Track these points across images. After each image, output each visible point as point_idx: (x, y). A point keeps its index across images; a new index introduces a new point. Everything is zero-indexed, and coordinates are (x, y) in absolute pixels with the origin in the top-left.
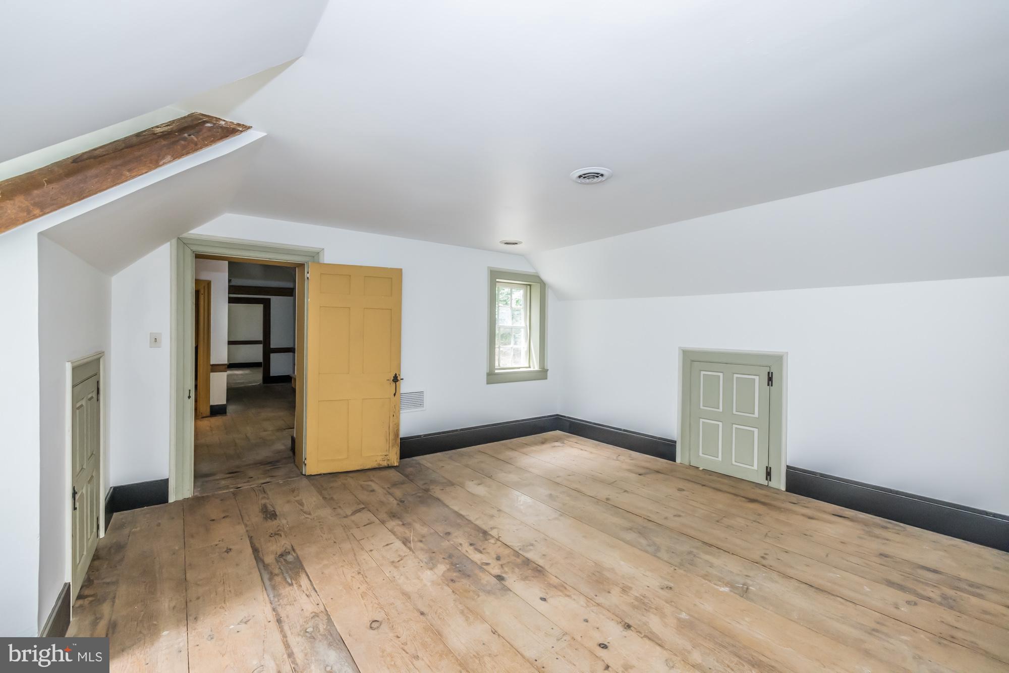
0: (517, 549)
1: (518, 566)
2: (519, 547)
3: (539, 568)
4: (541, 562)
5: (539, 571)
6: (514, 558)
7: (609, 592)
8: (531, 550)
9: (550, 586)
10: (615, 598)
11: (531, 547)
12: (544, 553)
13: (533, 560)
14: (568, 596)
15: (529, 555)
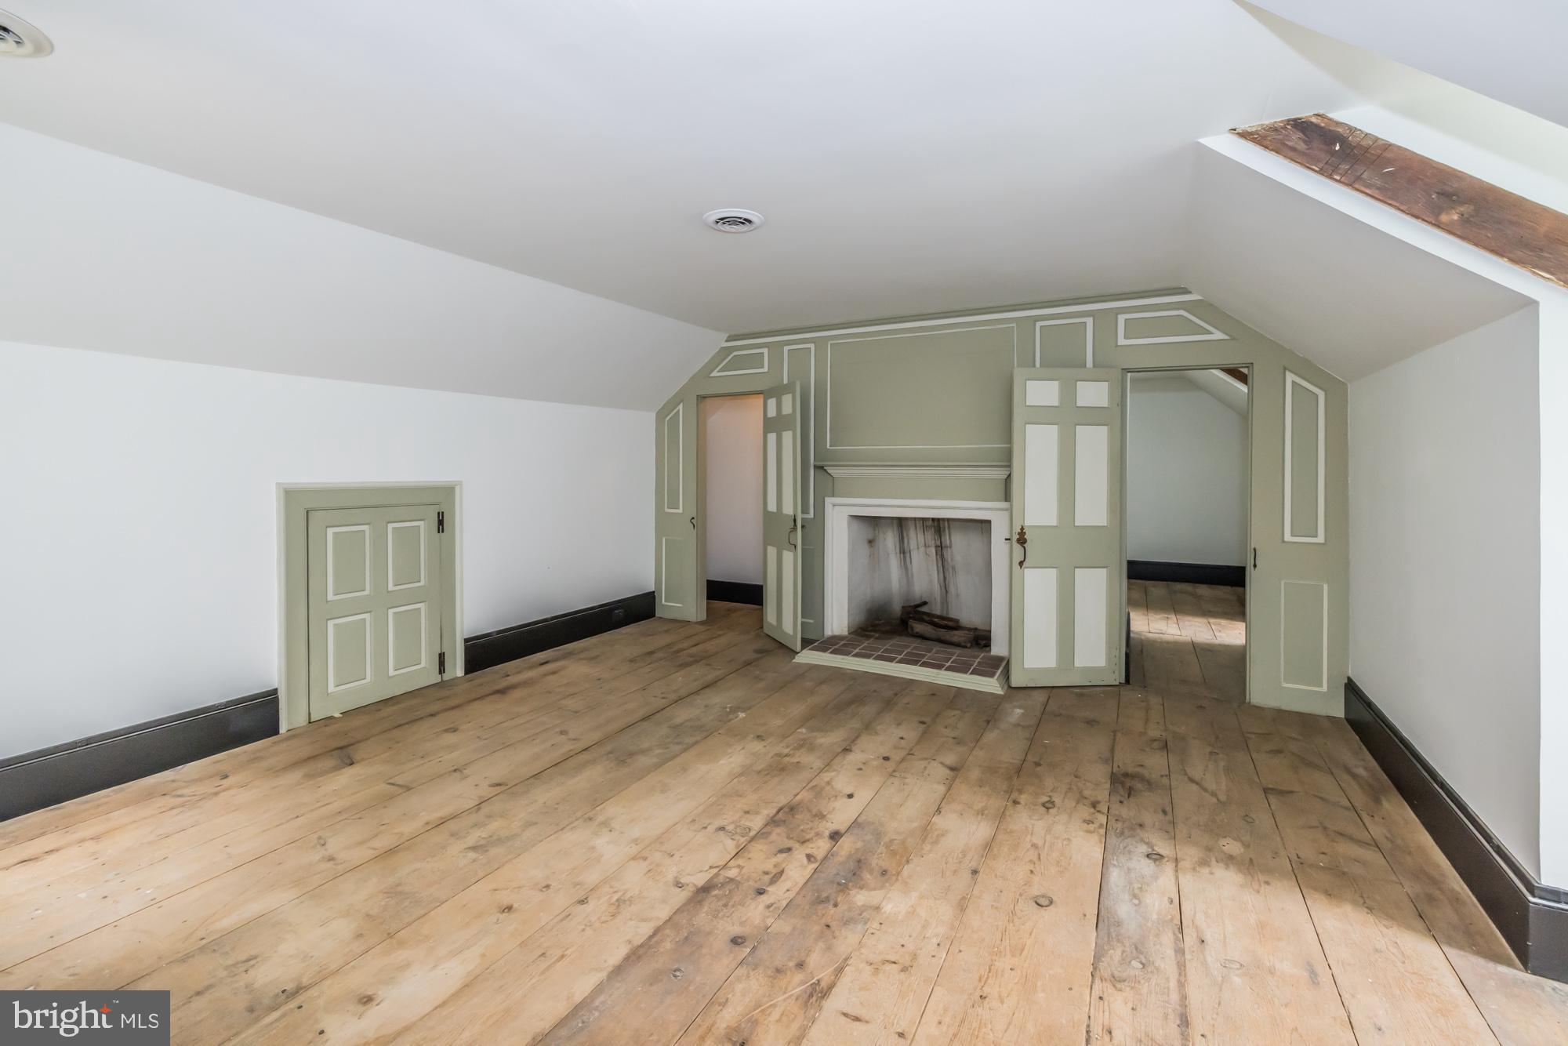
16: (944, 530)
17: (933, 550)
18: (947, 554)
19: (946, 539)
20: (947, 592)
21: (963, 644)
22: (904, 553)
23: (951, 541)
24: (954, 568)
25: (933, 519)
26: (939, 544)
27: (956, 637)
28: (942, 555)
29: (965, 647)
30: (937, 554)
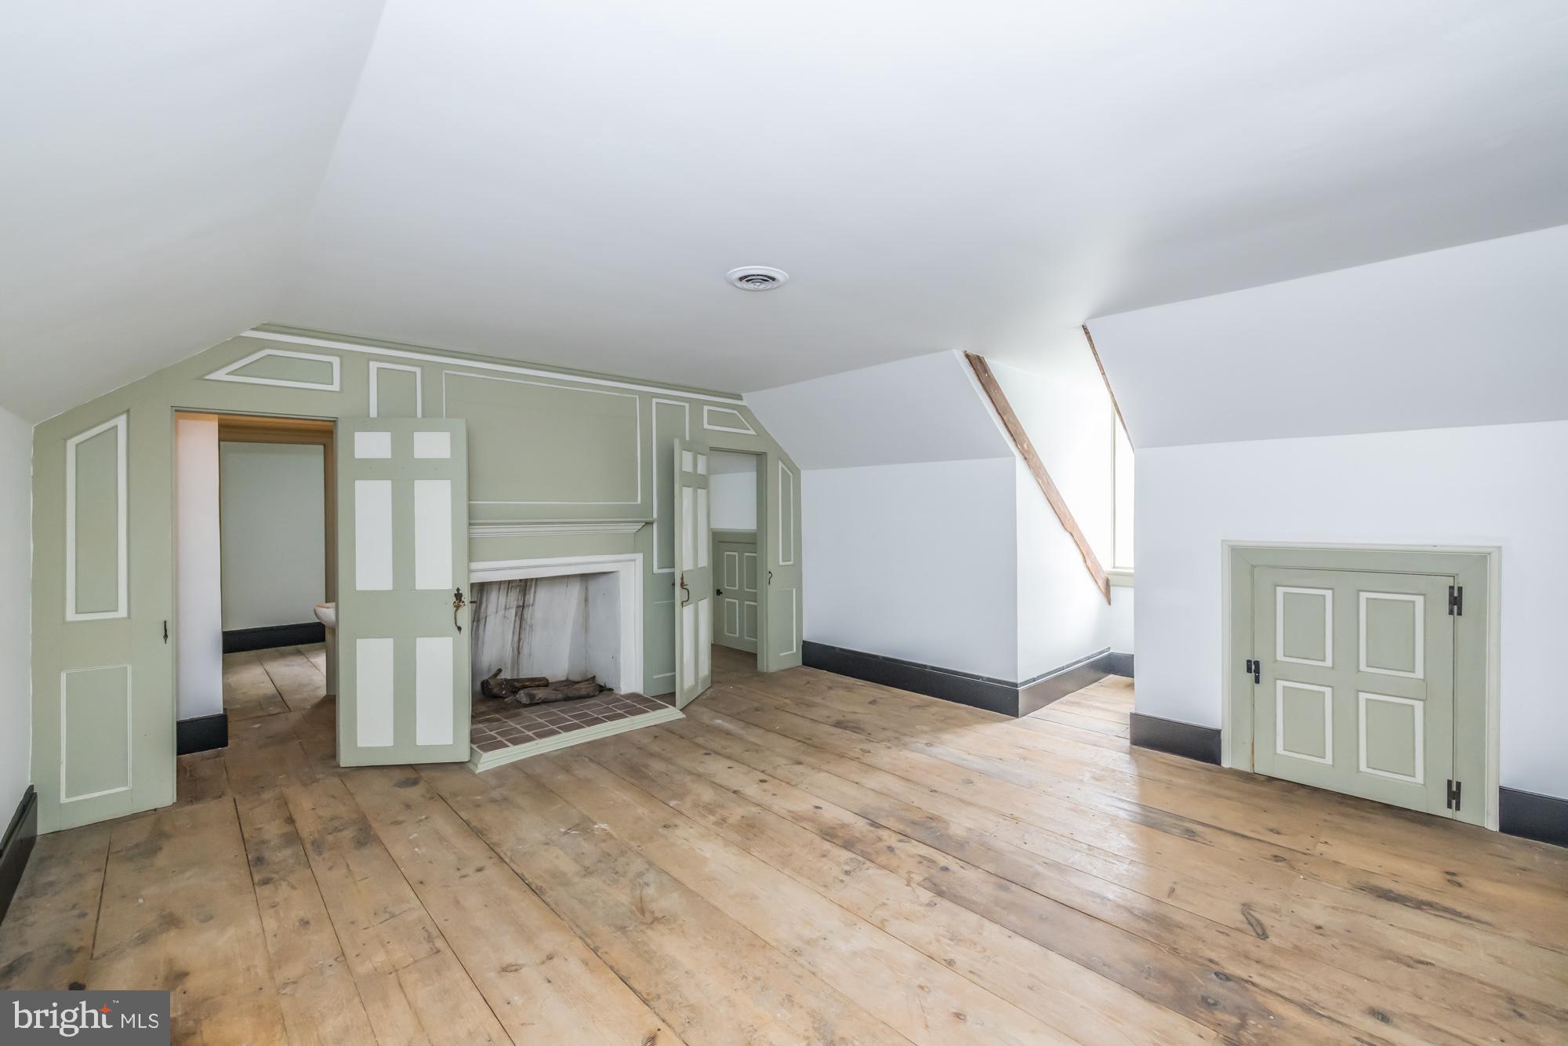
0: (868, 864)
1: (859, 840)
2: (866, 866)
3: (828, 838)
4: (827, 846)
5: (827, 834)
6: (868, 850)
7: (743, 817)
8: (846, 864)
9: (811, 820)
10: (737, 812)
11: (847, 868)
12: (824, 859)
13: (838, 847)
14: (792, 812)
15: (845, 855)
16: (530, 588)
17: (513, 611)
18: (528, 613)
19: (530, 598)
20: (519, 653)
21: (592, 694)
22: (478, 621)
23: (534, 600)
24: (531, 627)
25: (521, 580)
26: (521, 604)
27: (584, 690)
28: (522, 615)
29: (594, 696)
30: (516, 616)
